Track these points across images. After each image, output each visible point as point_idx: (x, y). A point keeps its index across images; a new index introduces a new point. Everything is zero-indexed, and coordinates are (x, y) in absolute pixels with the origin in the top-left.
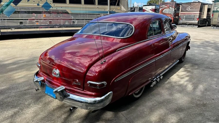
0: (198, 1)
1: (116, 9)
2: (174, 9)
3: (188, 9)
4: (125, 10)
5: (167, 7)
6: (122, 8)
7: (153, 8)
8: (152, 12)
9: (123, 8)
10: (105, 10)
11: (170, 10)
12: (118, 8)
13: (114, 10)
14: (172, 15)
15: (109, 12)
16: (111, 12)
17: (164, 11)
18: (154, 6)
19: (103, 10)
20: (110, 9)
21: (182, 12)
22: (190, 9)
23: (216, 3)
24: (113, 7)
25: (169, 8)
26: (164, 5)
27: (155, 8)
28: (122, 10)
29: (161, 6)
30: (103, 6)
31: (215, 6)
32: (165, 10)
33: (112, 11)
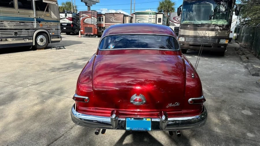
0: (120, 13)
1: (45, 16)
2: (96, 19)
3: (112, 20)
4: (56, 18)
5: (88, 16)
6: (52, 15)
7: (69, 17)
8: (70, 21)
9: (54, 15)
10: (29, 16)
11: (93, 20)
12: (48, 14)
13: (42, 17)
14: (95, 26)
15: (35, 19)
16: (38, 19)
17: (85, 20)
18: (71, 14)
19: (27, 16)
20: (37, 15)
21: (106, 23)
22: (114, 20)
23: (137, 15)
24: (40, 12)
25: (91, 17)
26: (85, 14)
27: (72, 16)
28: (52, 17)
29: (82, 15)
30: (27, 10)
31: (136, 18)
32: (87, 20)
33: (40, 17)
